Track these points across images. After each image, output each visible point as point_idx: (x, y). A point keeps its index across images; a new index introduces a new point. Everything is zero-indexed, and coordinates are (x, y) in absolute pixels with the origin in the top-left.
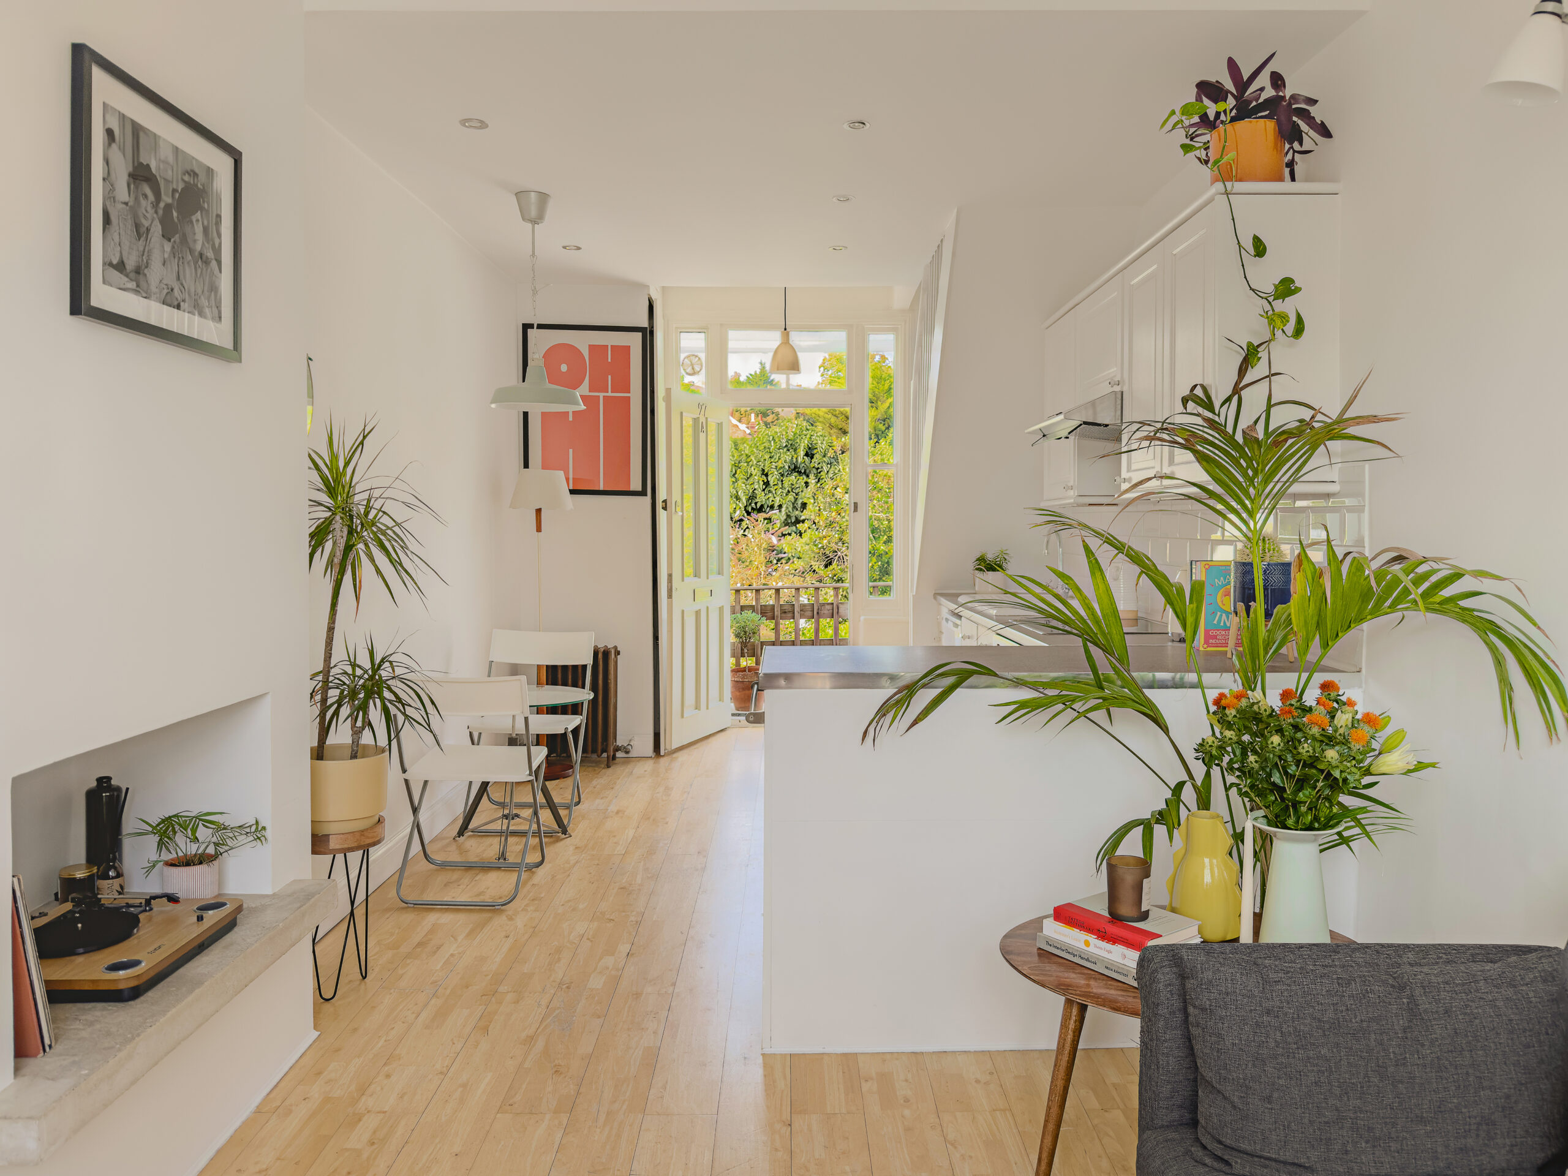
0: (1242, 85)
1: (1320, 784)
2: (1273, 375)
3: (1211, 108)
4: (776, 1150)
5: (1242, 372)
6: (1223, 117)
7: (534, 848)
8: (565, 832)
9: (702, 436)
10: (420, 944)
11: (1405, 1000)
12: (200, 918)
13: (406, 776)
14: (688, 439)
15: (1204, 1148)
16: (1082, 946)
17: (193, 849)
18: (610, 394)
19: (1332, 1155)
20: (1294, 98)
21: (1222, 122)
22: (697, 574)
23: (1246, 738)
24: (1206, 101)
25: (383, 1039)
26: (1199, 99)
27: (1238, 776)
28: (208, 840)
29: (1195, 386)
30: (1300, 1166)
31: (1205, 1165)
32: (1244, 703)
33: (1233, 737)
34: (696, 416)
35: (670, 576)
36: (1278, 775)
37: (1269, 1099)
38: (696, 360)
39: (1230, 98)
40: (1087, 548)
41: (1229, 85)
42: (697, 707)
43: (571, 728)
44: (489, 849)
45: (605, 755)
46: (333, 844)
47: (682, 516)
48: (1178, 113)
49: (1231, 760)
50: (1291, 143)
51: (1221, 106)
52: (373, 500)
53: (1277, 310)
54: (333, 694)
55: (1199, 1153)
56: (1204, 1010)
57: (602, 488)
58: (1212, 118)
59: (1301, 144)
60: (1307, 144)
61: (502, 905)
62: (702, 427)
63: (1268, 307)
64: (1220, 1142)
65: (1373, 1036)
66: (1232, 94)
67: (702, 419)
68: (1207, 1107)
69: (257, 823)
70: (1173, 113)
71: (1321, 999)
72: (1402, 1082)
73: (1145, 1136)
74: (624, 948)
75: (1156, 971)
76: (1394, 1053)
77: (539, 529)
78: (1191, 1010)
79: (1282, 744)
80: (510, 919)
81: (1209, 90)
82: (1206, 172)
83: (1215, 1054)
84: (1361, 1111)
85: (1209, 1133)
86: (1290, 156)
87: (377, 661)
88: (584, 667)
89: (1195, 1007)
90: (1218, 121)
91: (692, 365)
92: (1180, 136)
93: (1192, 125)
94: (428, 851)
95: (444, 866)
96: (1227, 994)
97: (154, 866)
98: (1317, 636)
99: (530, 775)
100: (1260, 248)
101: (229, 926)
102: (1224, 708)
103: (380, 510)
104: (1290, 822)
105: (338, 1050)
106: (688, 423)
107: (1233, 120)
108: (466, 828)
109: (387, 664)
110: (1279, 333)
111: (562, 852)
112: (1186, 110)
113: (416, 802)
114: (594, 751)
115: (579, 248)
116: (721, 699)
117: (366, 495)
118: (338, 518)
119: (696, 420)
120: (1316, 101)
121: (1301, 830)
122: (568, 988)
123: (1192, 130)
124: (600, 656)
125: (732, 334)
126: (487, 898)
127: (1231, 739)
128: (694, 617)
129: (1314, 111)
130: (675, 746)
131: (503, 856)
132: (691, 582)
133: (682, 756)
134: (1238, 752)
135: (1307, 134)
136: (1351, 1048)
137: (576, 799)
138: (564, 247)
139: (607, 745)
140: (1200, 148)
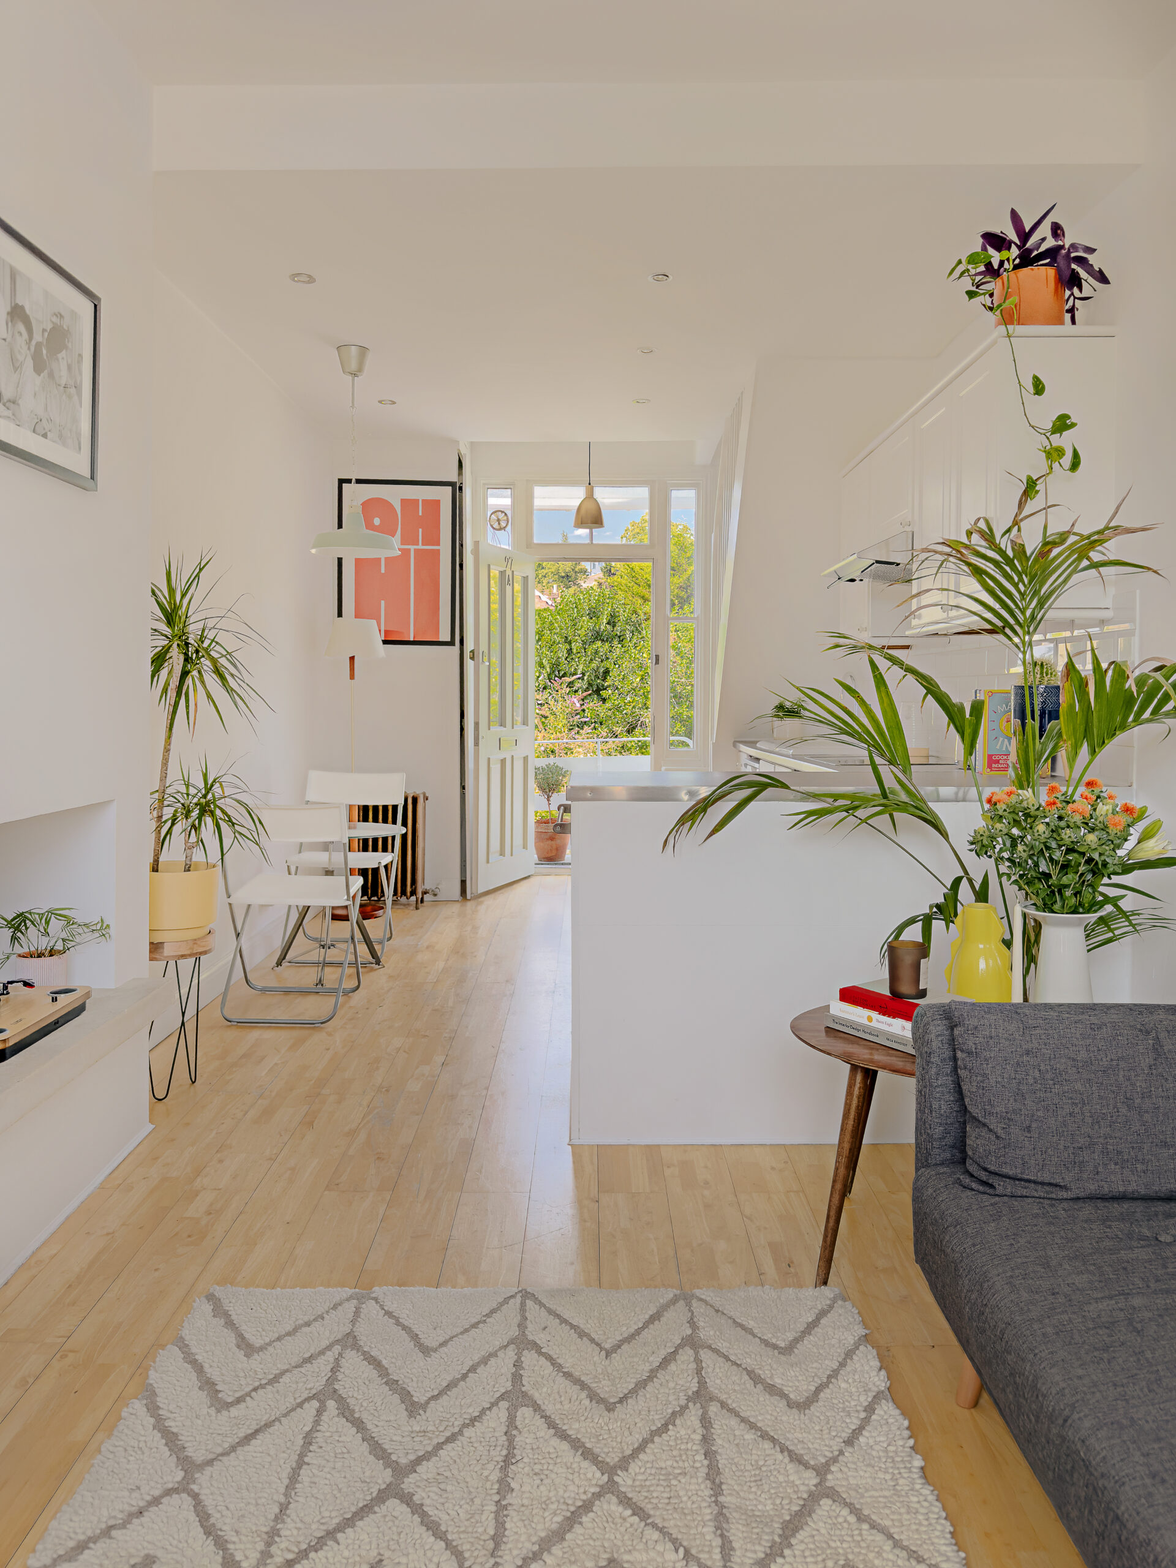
0: (1024, 236)
1: (1082, 869)
2: (1049, 507)
3: (996, 257)
4: (585, 1221)
5: (1021, 505)
6: (1006, 265)
7: (350, 976)
8: (378, 962)
9: (509, 588)
10: (244, 1056)
11: (1150, 1042)
12: (54, 1000)
13: (230, 900)
14: (494, 589)
15: (972, 1176)
16: (866, 1022)
17: (44, 944)
18: (420, 547)
19: (1085, 1176)
20: (1074, 247)
21: (1005, 270)
22: (502, 724)
23: (1015, 831)
24: (991, 251)
25: (214, 1132)
26: (984, 249)
27: (1008, 867)
28: (57, 935)
29: (979, 519)
30: (1056, 1185)
31: (972, 1190)
32: (1013, 799)
33: (1003, 829)
34: (502, 569)
35: (477, 724)
36: (1044, 862)
37: (1028, 1129)
38: (501, 516)
39: (1014, 249)
40: (872, 663)
41: (1012, 236)
42: (502, 853)
43: (383, 864)
44: (307, 977)
45: (413, 898)
46: (168, 951)
47: (489, 666)
48: (964, 261)
49: (1001, 849)
50: (1071, 289)
51: (1005, 254)
52: (206, 631)
53: (1054, 445)
54: (168, 813)
55: (967, 1180)
56: (970, 1053)
57: (412, 639)
58: (996, 267)
59: (1081, 291)
60: (1087, 291)
61: (322, 1023)
62: (509, 580)
63: (1046, 443)
64: (985, 1170)
65: (1122, 1073)
66: (1016, 244)
67: (509, 572)
68: (976, 1140)
69: (102, 920)
70: (960, 262)
71: (1075, 1041)
72: (1147, 1112)
73: (920, 1173)
74: (440, 1059)
75: (928, 1024)
76: (1141, 1086)
77: (352, 677)
78: (959, 1054)
79: (1047, 833)
80: (330, 1034)
81: (995, 241)
82: (992, 318)
83: (981, 1091)
84: (1111, 1137)
85: (976, 1163)
86: (1070, 303)
87: (210, 782)
88: (395, 807)
89: (962, 1051)
90: (1002, 270)
91: (498, 520)
92: (967, 284)
93: (976, 274)
94: (249, 977)
95: (264, 990)
96: (991, 1038)
97: (8, 958)
98: (1085, 745)
99: (348, 900)
100: (1039, 388)
101: (79, 1011)
102: (995, 804)
103: (213, 641)
104: (1056, 907)
105: (173, 1140)
106: (495, 573)
107: (1016, 267)
108: (284, 958)
109: (217, 785)
110: (1056, 465)
111: (376, 980)
112: (972, 259)
113: (239, 929)
114: (404, 893)
115: (394, 403)
116: (525, 847)
117: (200, 625)
118: (175, 646)
119: (502, 573)
120: (1095, 250)
121: (1067, 913)
122: (387, 1091)
123: (978, 278)
124: (410, 801)
125: (538, 491)
126: (306, 1017)
127: (1001, 831)
128: (499, 766)
129: (1092, 259)
130: (481, 890)
131: (320, 982)
132: (496, 729)
133: (488, 901)
134: (1008, 843)
135: (1086, 281)
136: (1102, 1084)
137: (387, 936)
138: (380, 402)
139: (415, 888)
140: (984, 294)
